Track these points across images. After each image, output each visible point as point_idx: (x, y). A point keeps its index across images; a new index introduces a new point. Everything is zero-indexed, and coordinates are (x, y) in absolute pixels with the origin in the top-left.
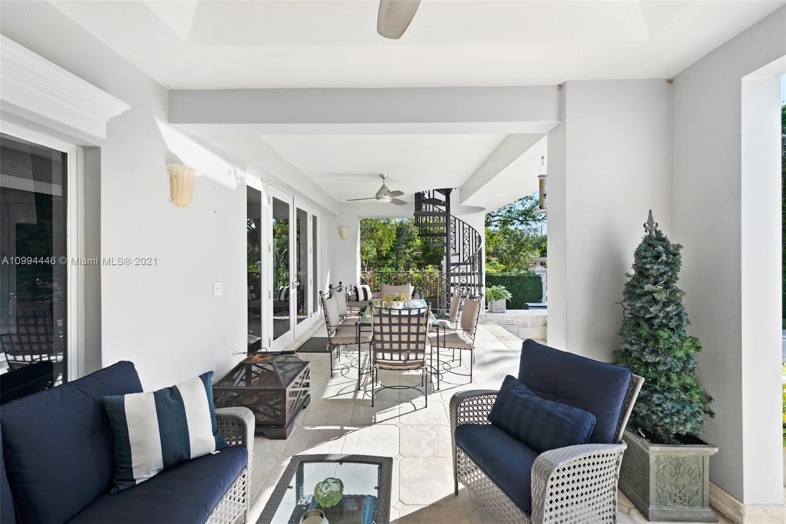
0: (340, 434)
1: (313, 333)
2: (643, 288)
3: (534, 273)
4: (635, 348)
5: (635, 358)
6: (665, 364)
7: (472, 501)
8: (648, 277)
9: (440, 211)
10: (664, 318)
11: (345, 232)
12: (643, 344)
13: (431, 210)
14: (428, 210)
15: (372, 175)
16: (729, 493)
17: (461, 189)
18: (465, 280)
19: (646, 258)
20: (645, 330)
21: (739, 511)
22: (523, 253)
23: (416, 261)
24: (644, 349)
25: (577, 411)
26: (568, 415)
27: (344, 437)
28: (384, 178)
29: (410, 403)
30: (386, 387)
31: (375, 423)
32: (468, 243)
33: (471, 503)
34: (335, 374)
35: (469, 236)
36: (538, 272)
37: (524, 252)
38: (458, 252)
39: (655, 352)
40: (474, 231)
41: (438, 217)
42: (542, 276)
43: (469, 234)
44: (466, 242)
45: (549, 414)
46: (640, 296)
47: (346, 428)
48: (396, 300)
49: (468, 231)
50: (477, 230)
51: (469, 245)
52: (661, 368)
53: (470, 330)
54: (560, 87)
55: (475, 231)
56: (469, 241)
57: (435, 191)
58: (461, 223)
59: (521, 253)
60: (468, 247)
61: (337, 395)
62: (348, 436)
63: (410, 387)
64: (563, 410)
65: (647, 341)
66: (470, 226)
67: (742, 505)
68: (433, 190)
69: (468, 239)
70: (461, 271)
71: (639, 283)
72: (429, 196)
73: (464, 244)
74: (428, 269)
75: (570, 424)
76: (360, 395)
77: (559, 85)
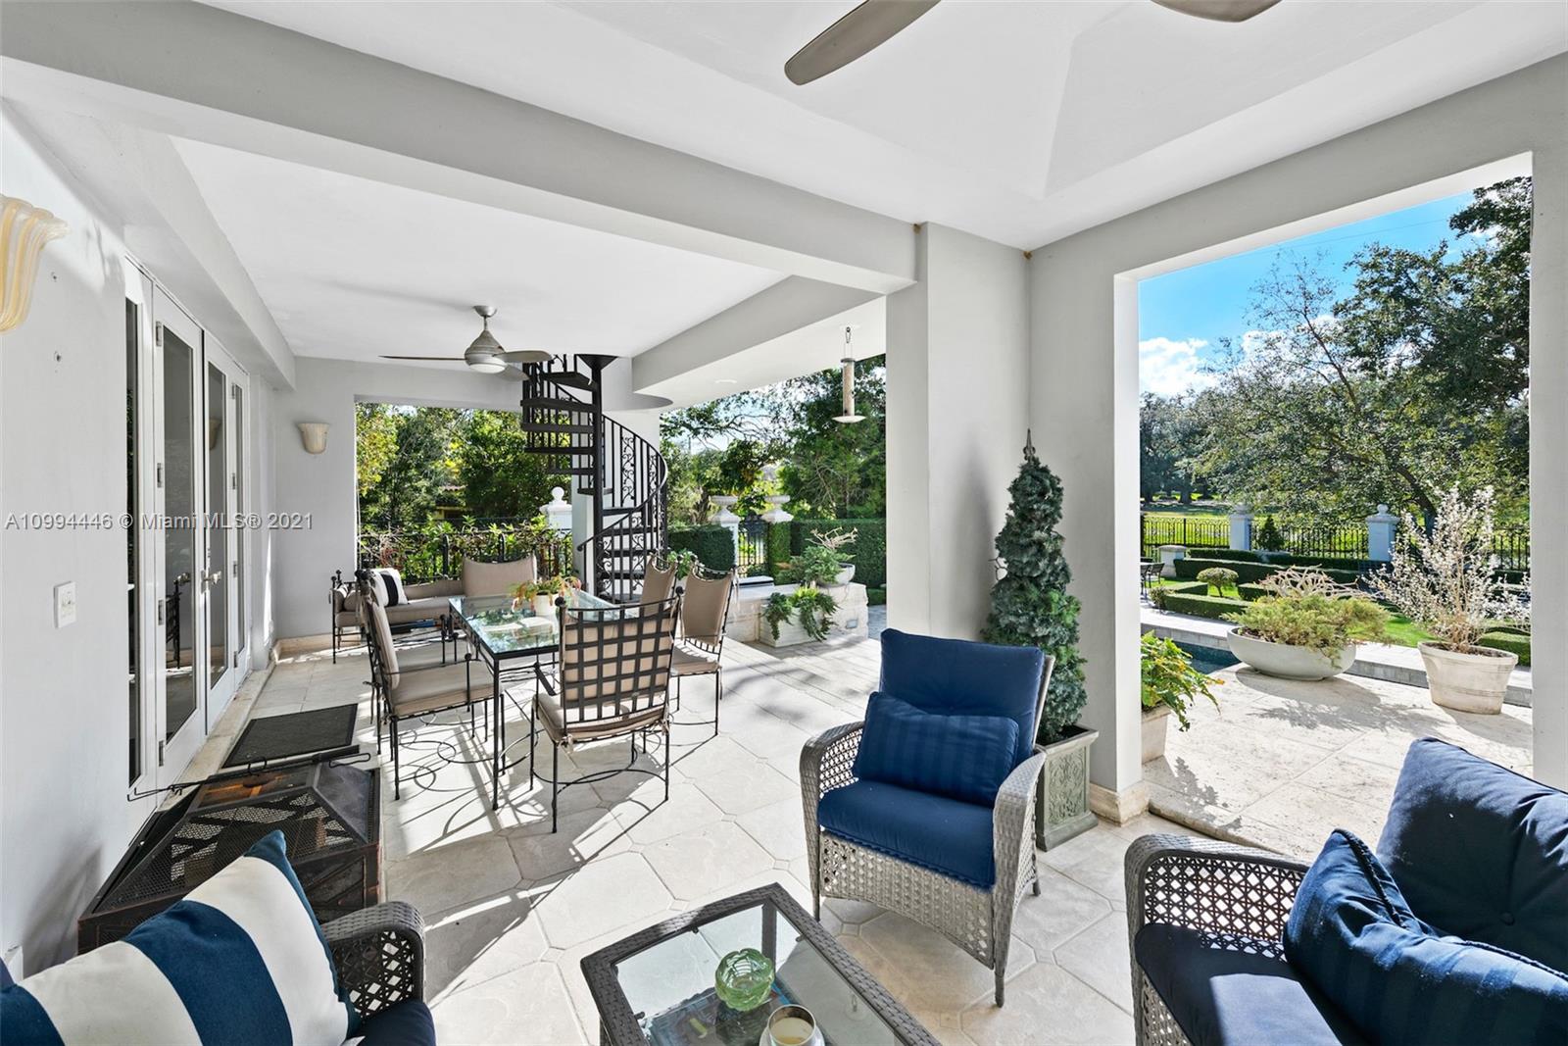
0: (521, 911)
1: (251, 709)
2: (1031, 536)
3: (718, 525)
4: (1023, 619)
5: (1022, 634)
6: (1054, 635)
7: (845, 923)
8: (1031, 521)
9: (570, 399)
10: (1051, 574)
11: (318, 434)
12: (1032, 613)
13: (553, 396)
14: (546, 396)
15: (456, 306)
16: (1101, 786)
17: (636, 361)
18: (642, 543)
19: (1031, 495)
20: (1034, 594)
21: (1114, 803)
22: (680, 490)
23: (442, 508)
24: (1032, 620)
25: (995, 721)
26: (986, 729)
27: (532, 913)
28: (485, 316)
29: (630, 802)
30: (568, 784)
31: (584, 862)
32: (632, 468)
33: (845, 925)
34: (404, 789)
35: (634, 455)
36: (724, 522)
37: (681, 487)
38: (611, 487)
39: (1045, 622)
40: (645, 445)
41: (567, 412)
42: (731, 529)
43: (634, 451)
44: (628, 467)
45: (963, 735)
46: (1025, 548)
47: (522, 895)
48: (546, 594)
49: (632, 445)
50: (650, 443)
51: (635, 473)
52: (1051, 642)
53: (714, 636)
54: (918, 228)
55: (648, 445)
56: (634, 465)
57: (578, 358)
58: (617, 428)
59: (675, 489)
60: (632, 477)
61: (446, 835)
62: (542, 908)
63: (620, 771)
64: (978, 724)
65: (1035, 609)
66: (635, 435)
67: (1116, 794)
68: (575, 356)
69: (632, 461)
70: (634, 525)
71: (1022, 529)
72: (565, 366)
73: (622, 469)
74: (536, 522)
75: (991, 740)
76: (506, 818)
77: (915, 225)
